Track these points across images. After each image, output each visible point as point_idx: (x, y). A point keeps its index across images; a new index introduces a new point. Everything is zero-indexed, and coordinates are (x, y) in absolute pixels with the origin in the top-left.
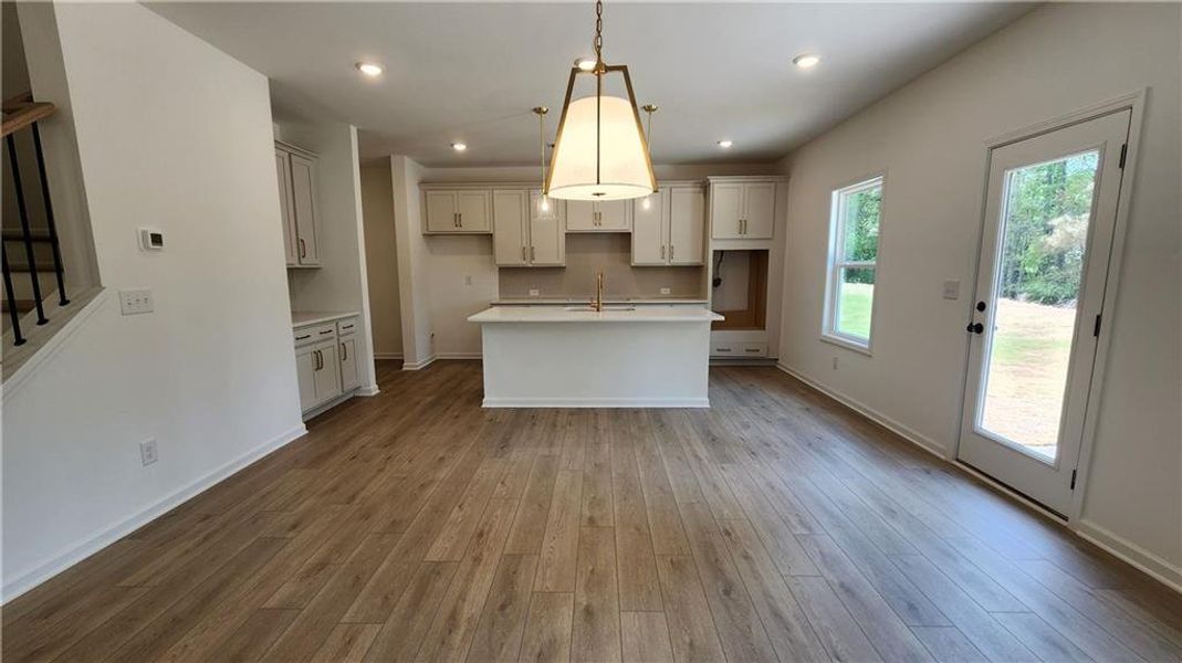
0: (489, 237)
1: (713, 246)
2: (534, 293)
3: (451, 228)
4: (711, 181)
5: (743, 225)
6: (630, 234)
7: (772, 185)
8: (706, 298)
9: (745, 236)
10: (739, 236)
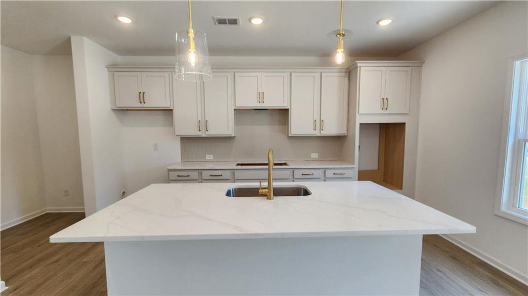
0: (169, 112)
1: (360, 120)
2: (209, 157)
3: (138, 105)
4: (359, 65)
5: (385, 102)
6: (288, 109)
7: (409, 69)
8: (354, 164)
9: (386, 112)
10: (382, 112)
